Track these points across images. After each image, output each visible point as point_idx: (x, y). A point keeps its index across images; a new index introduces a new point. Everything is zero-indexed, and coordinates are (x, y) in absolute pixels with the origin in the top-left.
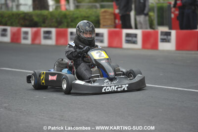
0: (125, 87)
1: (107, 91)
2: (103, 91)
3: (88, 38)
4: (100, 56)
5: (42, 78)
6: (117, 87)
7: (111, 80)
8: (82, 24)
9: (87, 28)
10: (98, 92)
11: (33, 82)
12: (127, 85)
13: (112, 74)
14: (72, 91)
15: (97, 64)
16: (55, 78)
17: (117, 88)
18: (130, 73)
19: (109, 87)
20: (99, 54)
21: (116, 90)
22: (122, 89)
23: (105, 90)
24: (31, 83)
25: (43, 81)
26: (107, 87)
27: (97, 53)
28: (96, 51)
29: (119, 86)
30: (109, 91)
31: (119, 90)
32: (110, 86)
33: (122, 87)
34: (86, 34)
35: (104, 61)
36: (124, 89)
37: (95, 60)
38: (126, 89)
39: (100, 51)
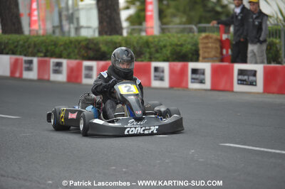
0: (154, 129)
1: (130, 133)
2: (126, 133)
3: (125, 69)
4: (128, 91)
5: (61, 116)
6: (143, 128)
7: (138, 119)
8: (119, 52)
9: (125, 57)
10: (120, 133)
11: (52, 121)
12: (157, 127)
13: (139, 113)
14: (89, 132)
15: (123, 100)
16: (74, 116)
17: (144, 131)
18: (167, 112)
20: (127, 88)
21: (142, 132)
22: (150, 132)
23: (128, 132)
25: (63, 120)
27: (126, 87)
28: (125, 85)
29: (147, 128)
30: (133, 133)
31: (146, 132)
32: (135, 128)
33: (150, 129)
34: (123, 64)
35: (132, 97)
36: (152, 132)
37: (121, 95)
38: (155, 132)
39: (130, 85)
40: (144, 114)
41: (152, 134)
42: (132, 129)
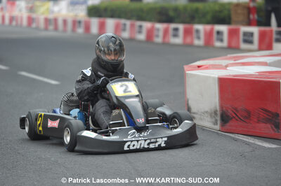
0: (162, 142)
1: (131, 148)
2: (126, 148)
4: (125, 91)
5: (38, 123)
6: (148, 141)
7: (140, 130)
8: (103, 39)
9: (112, 46)
12: (166, 139)
13: (141, 121)
15: (119, 104)
17: (148, 144)
18: (174, 117)
19: (135, 143)
20: (124, 88)
21: (146, 146)
22: (157, 145)
23: (129, 146)
24: (25, 129)
25: (41, 129)
26: (132, 141)
27: (122, 86)
28: (120, 83)
29: (152, 140)
30: (135, 148)
31: (152, 146)
32: (138, 141)
33: (156, 142)
36: (160, 145)
37: (116, 97)
38: (163, 145)
39: (126, 83)
40: (148, 121)
41: (159, 148)
42: (133, 143)
